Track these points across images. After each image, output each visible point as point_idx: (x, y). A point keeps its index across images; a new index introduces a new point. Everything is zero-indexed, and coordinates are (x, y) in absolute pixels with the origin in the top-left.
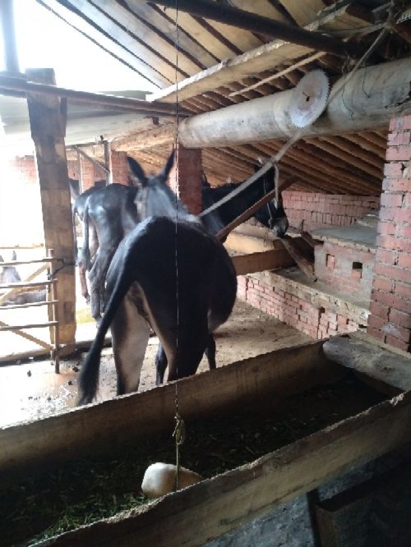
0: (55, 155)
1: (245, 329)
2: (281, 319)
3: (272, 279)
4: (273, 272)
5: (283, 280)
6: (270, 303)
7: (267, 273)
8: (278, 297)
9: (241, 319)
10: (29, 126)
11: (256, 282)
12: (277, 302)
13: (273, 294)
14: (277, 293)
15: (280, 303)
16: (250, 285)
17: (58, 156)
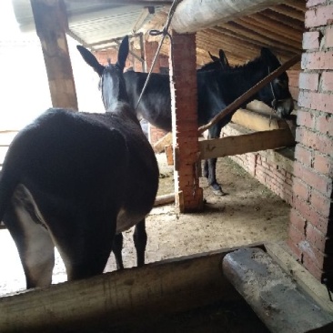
0: (57, 49)
1: (243, 206)
2: (282, 196)
3: (276, 158)
4: (276, 151)
5: (284, 159)
6: (273, 180)
7: (271, 151)
8: (280, 175)
9: (244, 195)
10: (34, 25)
11: (264, 159)
12: (279, 180)
13: (276, 172)
14: (280, 172)
15: (282, 182)
16: (258, 161)
17: (60, 49)
